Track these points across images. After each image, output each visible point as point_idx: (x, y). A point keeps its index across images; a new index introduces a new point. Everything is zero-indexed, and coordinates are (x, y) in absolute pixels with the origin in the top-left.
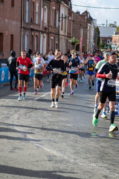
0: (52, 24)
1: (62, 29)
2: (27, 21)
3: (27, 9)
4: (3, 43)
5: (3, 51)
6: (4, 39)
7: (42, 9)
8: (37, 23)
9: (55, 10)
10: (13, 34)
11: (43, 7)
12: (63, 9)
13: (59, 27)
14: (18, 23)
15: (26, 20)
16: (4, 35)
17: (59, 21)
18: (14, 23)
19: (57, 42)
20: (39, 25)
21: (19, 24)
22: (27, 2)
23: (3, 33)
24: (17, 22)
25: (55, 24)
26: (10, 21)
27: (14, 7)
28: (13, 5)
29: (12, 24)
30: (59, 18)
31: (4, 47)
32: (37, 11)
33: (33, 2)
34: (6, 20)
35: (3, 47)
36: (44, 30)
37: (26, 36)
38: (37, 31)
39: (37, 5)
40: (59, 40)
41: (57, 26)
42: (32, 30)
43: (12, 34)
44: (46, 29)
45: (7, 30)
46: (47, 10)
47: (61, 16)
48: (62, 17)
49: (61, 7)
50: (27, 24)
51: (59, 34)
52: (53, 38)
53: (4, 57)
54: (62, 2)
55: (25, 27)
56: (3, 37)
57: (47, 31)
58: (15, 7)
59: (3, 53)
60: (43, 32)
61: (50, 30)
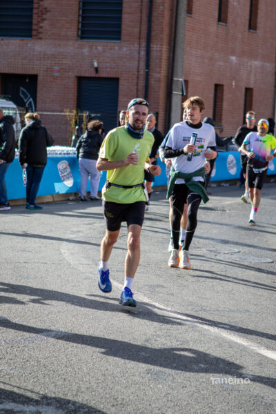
4: (222, 105)
5: (223, 121)
6: (224, 97)
10: (251, 87)
14: (267, 64)
16: (225, 88)
23: (222, 85)
24: (265, 62)
26: (246, 60)
27: (257, 32)
29: (251, 66)
31: (223, 114)
34: (234, 58)
35: (221, 113)
43: (248, 87)
45: (234, 78)
53: (223, 133)
56: (223, 93)
58: (260, 31)
59: (221, 126)
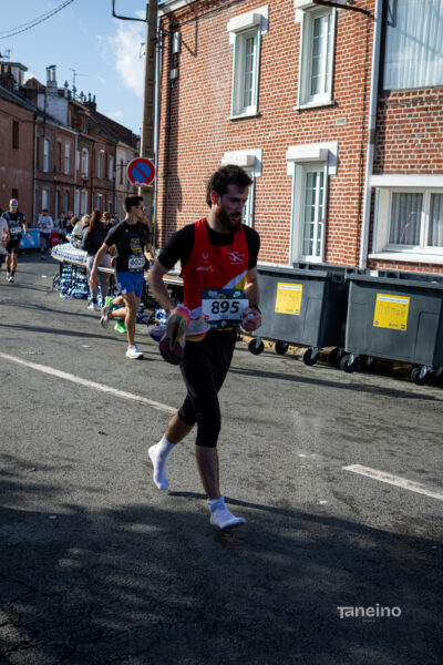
0: (99, 174)
1: (121, 183)
2: (46, 170)
3: (46, 152)
7: (78, 153)
8: (66, 173)
9: (106, 154)
11: (80, 149)
12: (124, 152)
13: (114, 179)
15: (43, 169)
17: (115, 170)
18: (19, 172)
19: (110, 202)
20: (72, 176)
21: (28, 174)
22: (46, 142)
25: (106, 175)
28: (15, 146)
30: (115, 166)
32: (67, 154)
33: (59, 143)
36: (81, 183)
37: (44, 192)
38: (67, 184)
39: (67, 147)
40: (114, 200)
41: (111, 177)
42: (56, 183)
44: (85, 182)
46: (87, 156)
47: (118, 162)
48: (122, 166)
49: (118, 150)
50: (45, 174)
51: (114, 190)
52: (100, 195)
54: (120, 143)
55: (41, 177)
57: (89, 185)
60: (78, 187)
61: (95, 183)
